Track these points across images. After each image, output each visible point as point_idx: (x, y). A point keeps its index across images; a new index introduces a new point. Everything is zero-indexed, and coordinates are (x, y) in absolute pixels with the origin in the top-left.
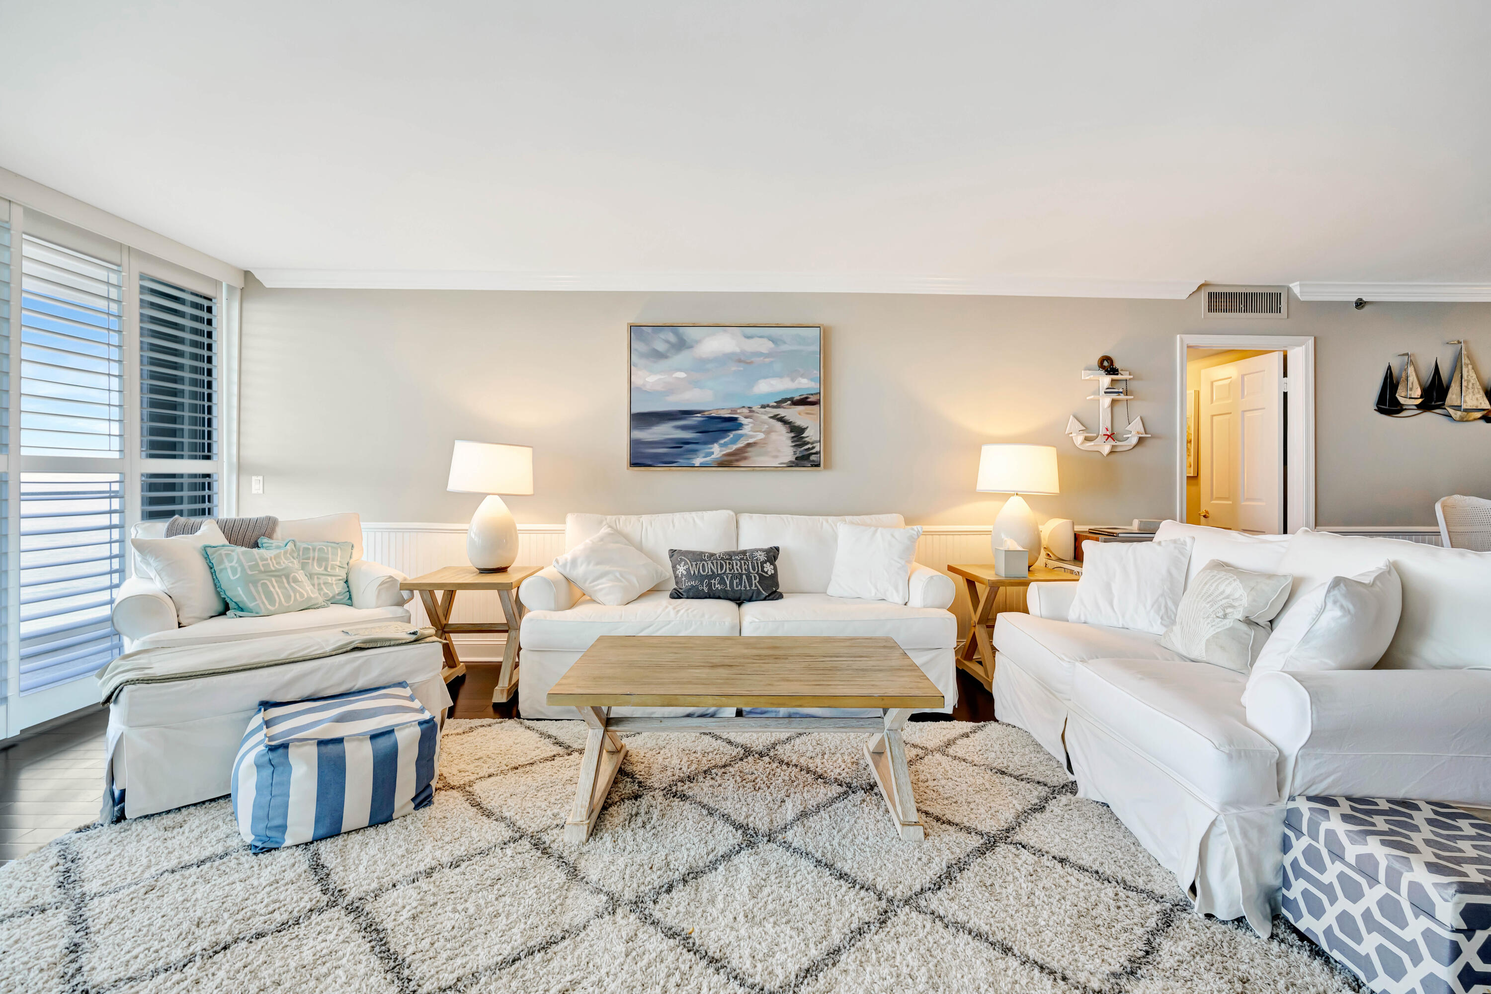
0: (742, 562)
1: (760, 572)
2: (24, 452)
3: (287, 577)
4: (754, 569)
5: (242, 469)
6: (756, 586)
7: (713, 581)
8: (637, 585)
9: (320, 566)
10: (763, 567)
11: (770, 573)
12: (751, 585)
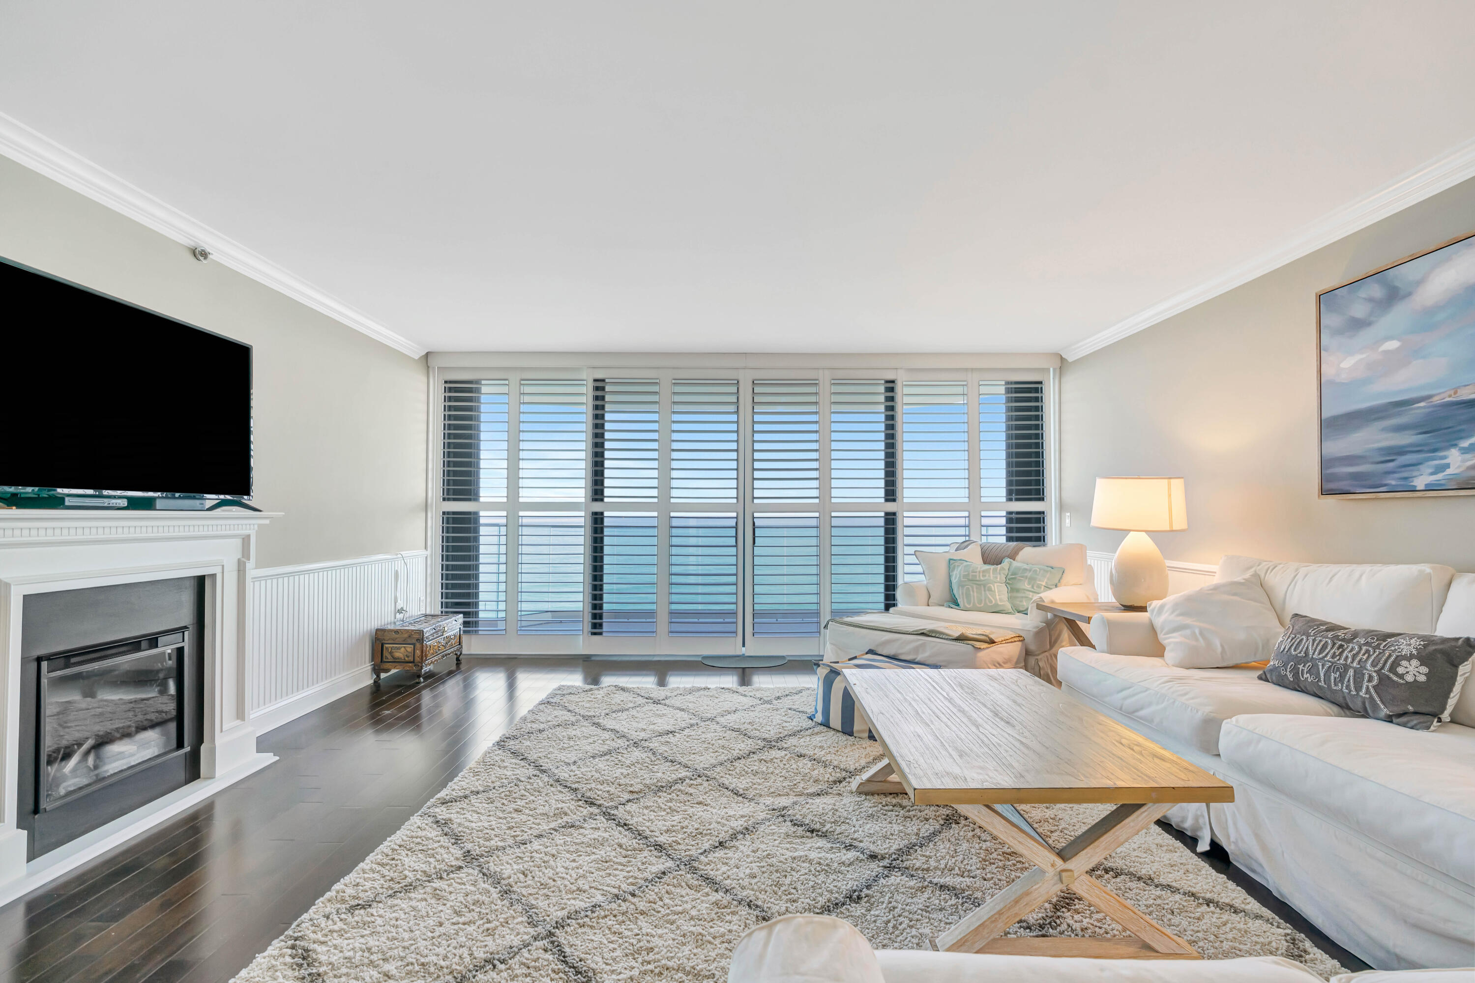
0: (1364, 648)
1: (1385, 671)
2: (905, 500)
3: (985, 586)
4: (1374, 665)
5: (1062, 507)
6: (1368, 691)
7: (1301, 667)
8: (1219, 649)
9: (1029, 584)
10: (1396, 664)
11: (1409, 678)
12: (1358, 688)
